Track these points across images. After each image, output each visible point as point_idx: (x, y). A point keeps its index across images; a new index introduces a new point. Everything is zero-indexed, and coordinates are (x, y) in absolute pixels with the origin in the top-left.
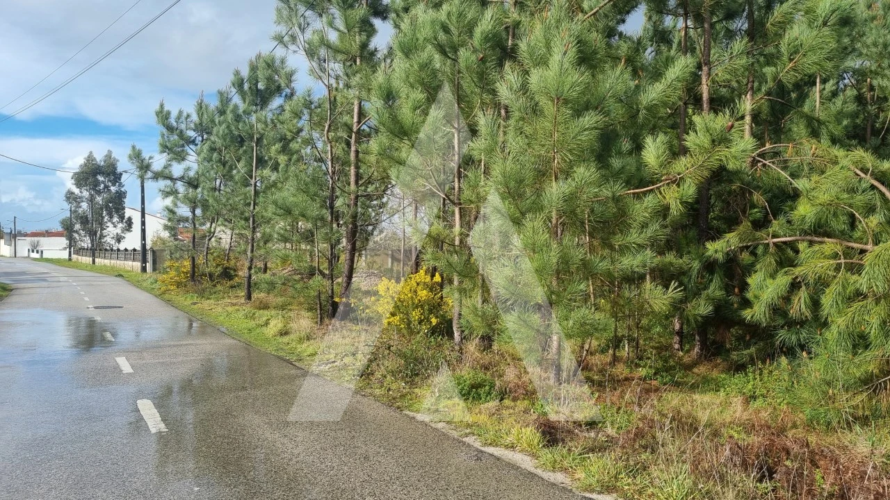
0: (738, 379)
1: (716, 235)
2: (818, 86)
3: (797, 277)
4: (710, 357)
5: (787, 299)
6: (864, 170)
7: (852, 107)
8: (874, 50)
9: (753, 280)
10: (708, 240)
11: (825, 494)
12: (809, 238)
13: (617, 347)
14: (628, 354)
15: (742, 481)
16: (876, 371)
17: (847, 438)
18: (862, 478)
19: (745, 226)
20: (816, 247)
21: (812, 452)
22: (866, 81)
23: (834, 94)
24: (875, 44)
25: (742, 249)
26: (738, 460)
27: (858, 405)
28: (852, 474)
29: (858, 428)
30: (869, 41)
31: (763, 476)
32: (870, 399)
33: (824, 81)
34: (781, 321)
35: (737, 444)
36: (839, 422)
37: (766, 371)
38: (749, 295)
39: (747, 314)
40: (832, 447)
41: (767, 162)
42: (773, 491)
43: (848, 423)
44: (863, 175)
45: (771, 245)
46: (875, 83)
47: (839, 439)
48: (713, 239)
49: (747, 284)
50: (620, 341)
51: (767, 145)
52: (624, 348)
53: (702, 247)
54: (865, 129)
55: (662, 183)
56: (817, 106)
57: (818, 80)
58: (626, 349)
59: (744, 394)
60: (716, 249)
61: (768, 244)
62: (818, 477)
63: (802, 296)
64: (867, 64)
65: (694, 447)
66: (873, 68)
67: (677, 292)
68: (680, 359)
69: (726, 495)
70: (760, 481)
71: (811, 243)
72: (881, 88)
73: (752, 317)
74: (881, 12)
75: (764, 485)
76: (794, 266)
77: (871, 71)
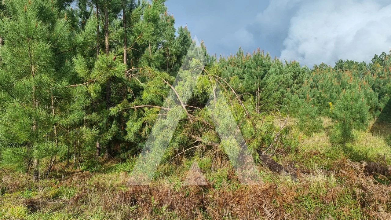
0: (123, 165)
1: (113, 105)
2: (150, 47)
3: (144, 121)
4: (112, 157)
5: (141, 130)
6: (166, 80)
7: (161, 56)
8: (168, 36)
9: (129, 124)
10: (110, 107)
11: (155, 205)
12: (148, 106)
13: (70, 158)
14: (75, 160)
15: (124, 208)
16: (171, 155)
17: (162, 182)
18: (167, 196)
19: (125, 101)
20: (151, 109)
21: (151, 190)
22: (166, 47)
23: (156, 50)
24: (169, 35)
25: (124, 111)
26: (123, 199)
27: (166, 169)
28: (164, 195)
29: (166, 177)
30: (167, 33)
31: (132, 204)
32: (169, 166)
33: (152, 45)
34: (139, 140)
35: (122, 193)
36: (160, 176)
37: (134, 160)
38: (127, 129)
39: (126, 138)
40: (157, 186)
41: (132, 75)
42: (136, 209)
43: (162, 176)
44: (166, 82)
45: (135, 109)
46: (169, 49)
47: (159, 183)
48: (113, 106)
49: (126, 125)
50: (71, 155)
51: (132, 68)
52: (73, 158)
53: (108, 110)
54: (166, 65)
55: (88, 82)
56: (150, 54)
57: (150, 45)
58: (74, 158)
59: (126, 171)
60: (113, 111)
61: (134, 108)
62: (152, 199)
63: (146, 128)
64: (166, 41)
65: (105, 197)
66: (168, 43)
67: (96, 130)
68: (99, 160)
69: (118, 215)
70: (131, 206)
71: (149, 108)
72: (171, 51)
73: (128, 139)
74: (170, 23)
75: (133, 207)
76: (144, 117)
77: (168, 44)
